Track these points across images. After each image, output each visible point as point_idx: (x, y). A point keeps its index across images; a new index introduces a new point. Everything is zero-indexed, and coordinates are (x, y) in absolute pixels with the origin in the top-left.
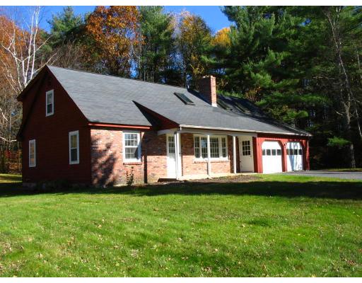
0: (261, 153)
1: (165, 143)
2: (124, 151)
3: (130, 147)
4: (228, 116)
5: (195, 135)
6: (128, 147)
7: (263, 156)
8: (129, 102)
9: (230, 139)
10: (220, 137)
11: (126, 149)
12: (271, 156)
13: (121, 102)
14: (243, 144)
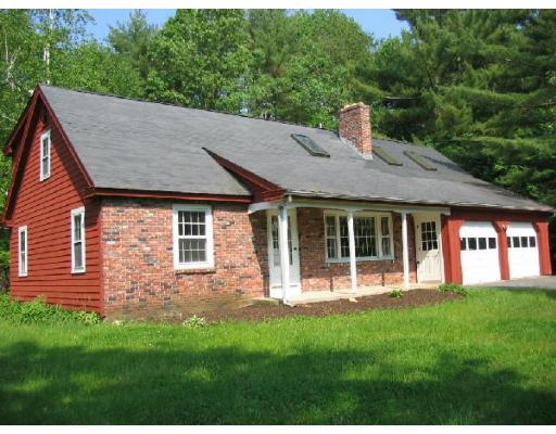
0: (458, 245)
1: (265, 228)
2: (176, 246)
3: (191, 237)
4: (394, 176)
5: (327, 213)
6: (184, 237)
7: (462, 252)
8: (194, 149)
9: (397, 219)
10: (378, 217)
11: (180, 241)
12: (478, 251)
13: (178, 150)
14: (423, 229)
